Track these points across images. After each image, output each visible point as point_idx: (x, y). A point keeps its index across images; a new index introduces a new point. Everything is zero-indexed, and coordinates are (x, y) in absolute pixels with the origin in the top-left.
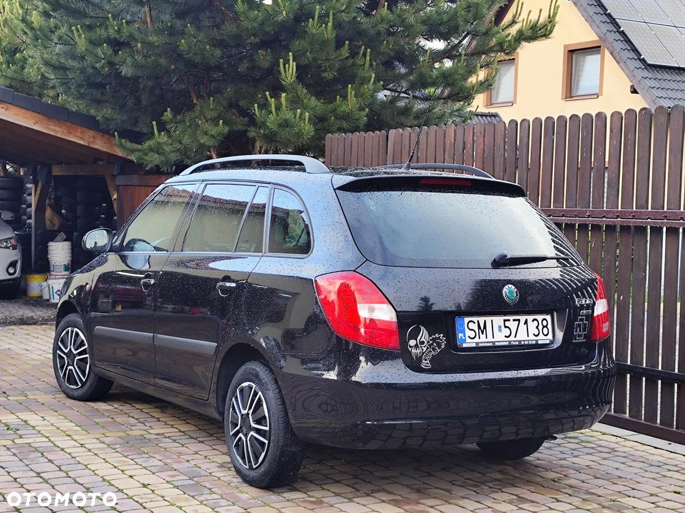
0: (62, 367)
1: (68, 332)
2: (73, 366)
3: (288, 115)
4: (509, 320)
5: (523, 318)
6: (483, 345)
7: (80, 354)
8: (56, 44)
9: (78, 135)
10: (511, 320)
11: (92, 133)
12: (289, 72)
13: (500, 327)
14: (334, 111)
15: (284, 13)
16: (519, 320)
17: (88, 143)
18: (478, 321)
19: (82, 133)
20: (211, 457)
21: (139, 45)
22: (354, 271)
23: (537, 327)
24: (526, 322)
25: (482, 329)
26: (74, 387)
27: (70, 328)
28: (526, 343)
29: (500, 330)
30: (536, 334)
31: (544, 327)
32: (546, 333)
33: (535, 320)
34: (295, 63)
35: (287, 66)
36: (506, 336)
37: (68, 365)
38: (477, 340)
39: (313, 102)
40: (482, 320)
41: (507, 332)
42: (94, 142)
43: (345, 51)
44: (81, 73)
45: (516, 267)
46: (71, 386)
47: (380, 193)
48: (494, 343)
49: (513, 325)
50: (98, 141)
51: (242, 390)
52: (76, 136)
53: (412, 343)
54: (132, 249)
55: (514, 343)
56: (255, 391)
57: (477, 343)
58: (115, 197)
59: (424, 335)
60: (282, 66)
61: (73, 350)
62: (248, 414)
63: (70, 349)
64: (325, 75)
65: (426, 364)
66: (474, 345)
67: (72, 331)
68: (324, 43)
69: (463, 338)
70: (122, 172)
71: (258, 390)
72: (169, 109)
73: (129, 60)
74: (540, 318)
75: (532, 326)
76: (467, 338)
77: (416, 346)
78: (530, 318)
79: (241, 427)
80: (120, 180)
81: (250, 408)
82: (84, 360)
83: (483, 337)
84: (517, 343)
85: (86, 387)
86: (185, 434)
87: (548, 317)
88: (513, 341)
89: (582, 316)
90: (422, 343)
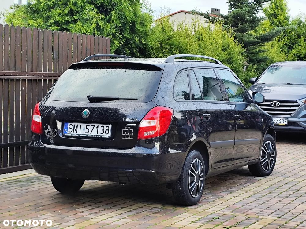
5: (96, 125)
6: (74, 135)
10: (90, 126)
13: (84, 128)
16: (94, 126)
18: (74, 125)
23: (103, 130)
24: (98, 127)
25: (76, 129)
28: (95, 136)
29: (84, 130)
30: (102, 133)
31: (106, 130)
32: (107, 133)
33: (102, 126)
36: (86, 133)
38: (72, 133)
40: (76, 124)
41: (87, 131)
48: (79, 135)
49: (91, 128)
53: (46, 131)
55: (89, 136)
59: (49, 129)
65: (51, 141)
66: (70, 135)
69: (66, 131)
74: (105, 126)
75: (100, 129)
76: (68, 132)
77: (47, 133)
78: (100, 125)
83: (75, 132)
84: (91, 136)
88: (89, 135)
89: (128, 127)
90: (49, 132)
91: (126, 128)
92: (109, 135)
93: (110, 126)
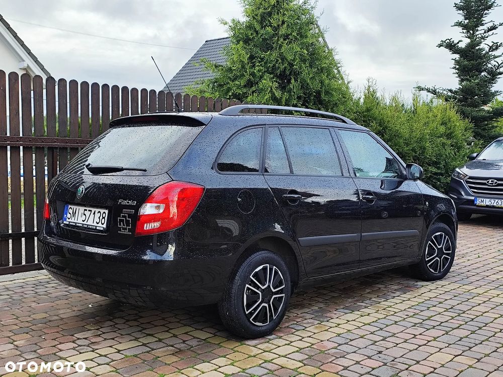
5: (93, 210)
6: (72, 224)
10: (88, 210)
13: (81, 214)
16: (91, 211)
18: (73, 208)
23: (99, 218)
24: (94, 213)
25: (74, 214)
29: (81, 217)
30: (98, 221)
31: (103, 218)
32: (103, 223)
33: (99, 212)
36: (83, 221)
38: (70, 220)
40: (75, 208)
48: (76, 223)
49: (87, 213)
66: (68, 223)
69: (66, 218)
74: (102, 211)
75: (97, 215)
78: (97, 210)
83: (73, 219)
84: (87, 226)
88: (85, 225)
89: (124, 214)
91: (123, 217)
92: (105, 226)
93: (107, 212)
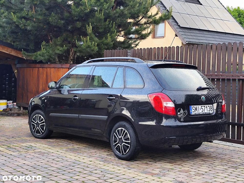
0: (34, 128)
1: (36, 116)
2: (39, 127)
3: (90, 44)
4: (202, 106)
5: (206, 106)
6: (197, 114)
7: (41, 123)
8: (3, 18)
9: (6, 50)
11: (10, 49)
12: (90, 29)
13: (200, 108)
14: (102, 42)
15: (88, 9)
17: (9, 53)
19: (7, 49)
20: (102, 153)
21: (34, 19)
22: (161, 92)
24: (207, 107)
25: (196, 109)
26: (39, 134)
27: (37, 115)
28: (207, 113)
30: (209, 110)
31: (211, 108)
32: (211, 110)
34: (91, 27)
35: (89, 27)
37: (37, 127)
39: (96, 39)
40: (196, 106)
41: (202, 110)
42: (11, 52)
43: (107, 23)
44: (11, 28)
45: (204, 90)
46: (38, 134)
47: (163, 69)
48: (199, 113)
49: (203, 108)
50: (12, 52)
51: (118, 131)
52: (5, 50)
53: (179, 113)
54: (63, 88)
56: (124, 130)
57: (195, 113)
58: (16, 71)
59: (182, 111)
60: (87, 27)
61: (38, 122)
62: (122, 138)
63: (37, 122)
64: (100, 30)
65: (182, 120)
67: (38, 116)
68: (100, 20)
70: (19, 63)
71: (125, 130)
72: (44, 41)
73: (31, 24)
74: (210, 106)
75: (208, 108)
76: (193, 112)
77: (180, 114)
78: (208, 106)
79: (119, 142)
80: (18, 66)
81: (122, 136)
82: (43, 125)
83: (196, 111)
84: (205, 113)
85: (44, 134)
86: (86, 147)
87: (212, 105)
90: (181, 113)
